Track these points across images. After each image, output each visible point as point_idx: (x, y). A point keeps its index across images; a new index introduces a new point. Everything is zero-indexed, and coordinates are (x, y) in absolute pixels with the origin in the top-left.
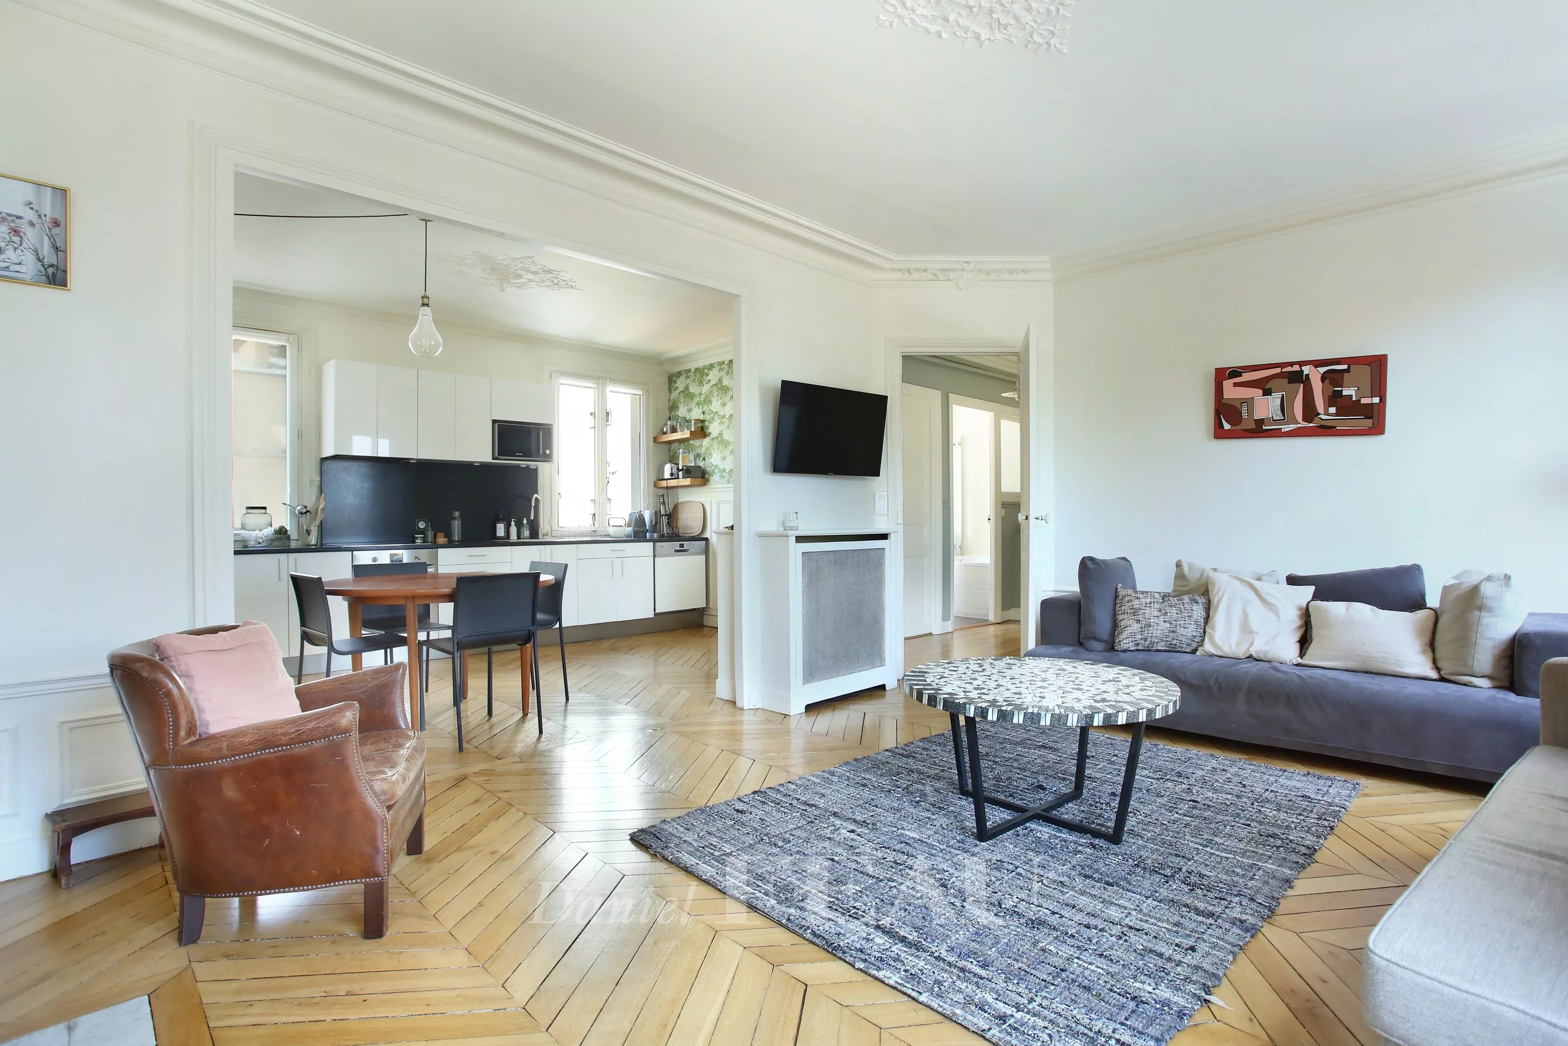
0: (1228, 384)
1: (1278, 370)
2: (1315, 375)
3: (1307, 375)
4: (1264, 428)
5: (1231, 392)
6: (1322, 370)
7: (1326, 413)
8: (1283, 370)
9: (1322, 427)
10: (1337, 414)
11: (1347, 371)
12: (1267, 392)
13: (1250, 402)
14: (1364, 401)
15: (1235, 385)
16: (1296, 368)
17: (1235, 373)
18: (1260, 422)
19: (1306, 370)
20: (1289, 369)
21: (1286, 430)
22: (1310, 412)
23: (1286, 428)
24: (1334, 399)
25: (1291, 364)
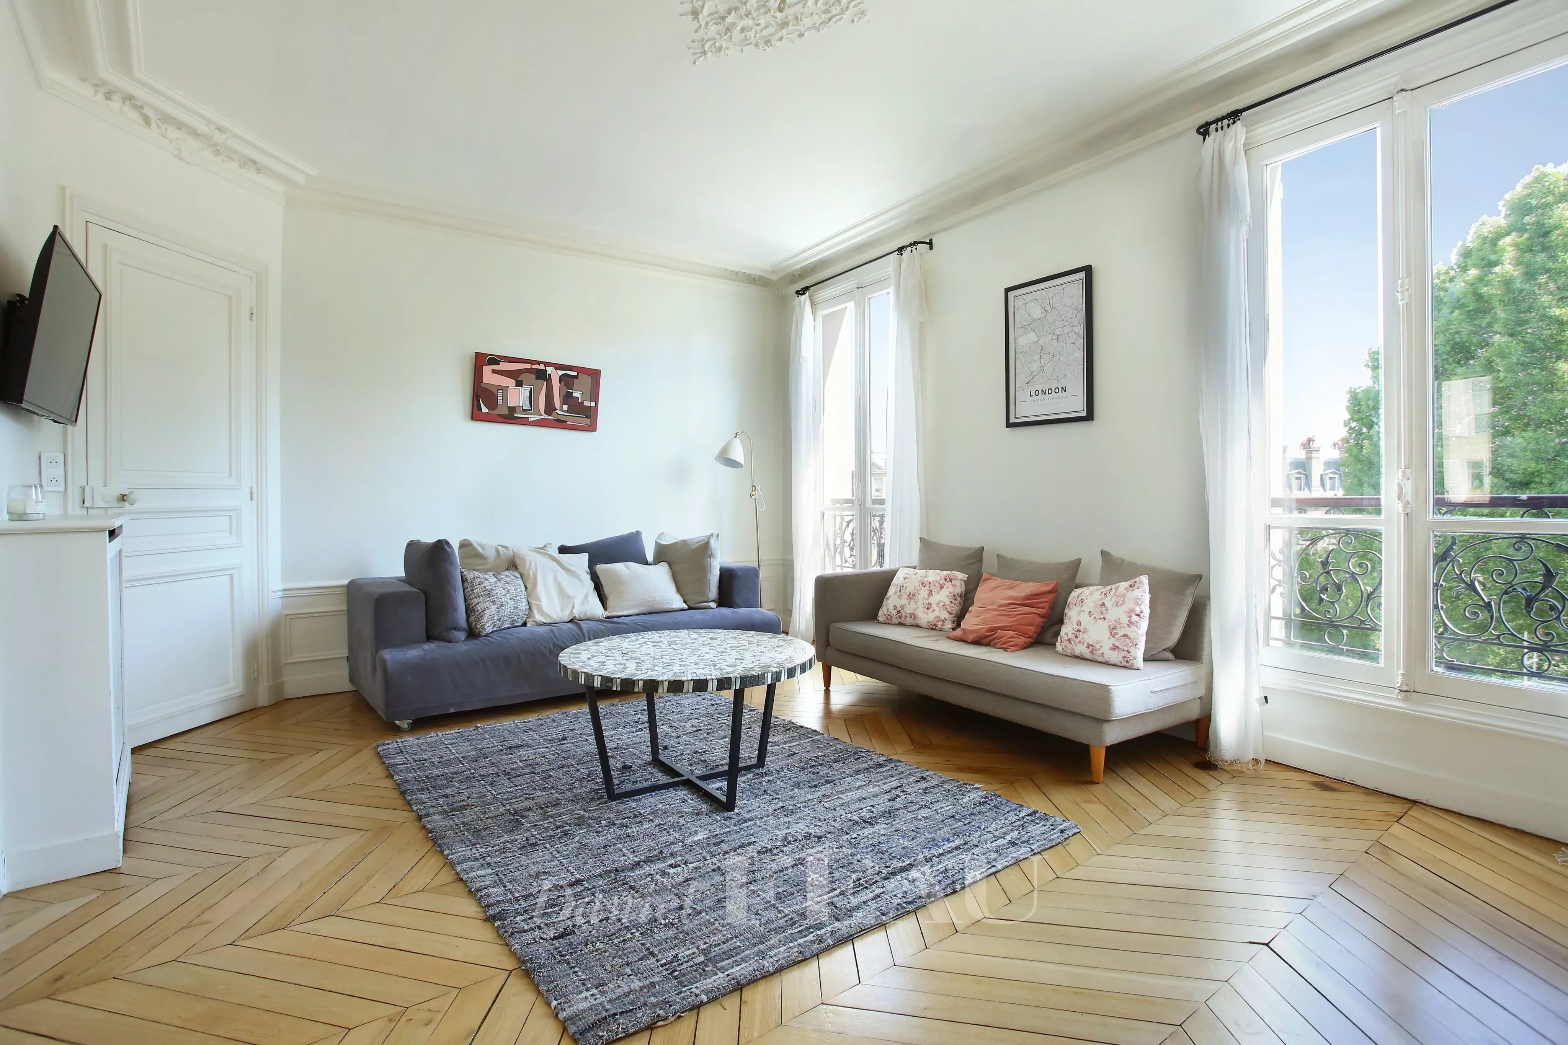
0: (487, 370)
1: (528, 366)
2: (555, 375)
3: (550, 375)
4: (516, 415)
5: (489, 377)
6: (561, 373)
7: (562, 409)
8: (533, 367)
9: (557, 420)
10: (568, 411)
11: (576, 377)
12: (519, 384)
13: (505, 389)
14: (586, 403)
15: (494, 371)
16: (542, 367)
17: (494, 360)
18: (512, 410)
19: (550, 370)
20: (536, 366)
21: (533, 419)
22: (550, 408)
23: (533, 418)
24: (567, 398)
25: (539, 363)
